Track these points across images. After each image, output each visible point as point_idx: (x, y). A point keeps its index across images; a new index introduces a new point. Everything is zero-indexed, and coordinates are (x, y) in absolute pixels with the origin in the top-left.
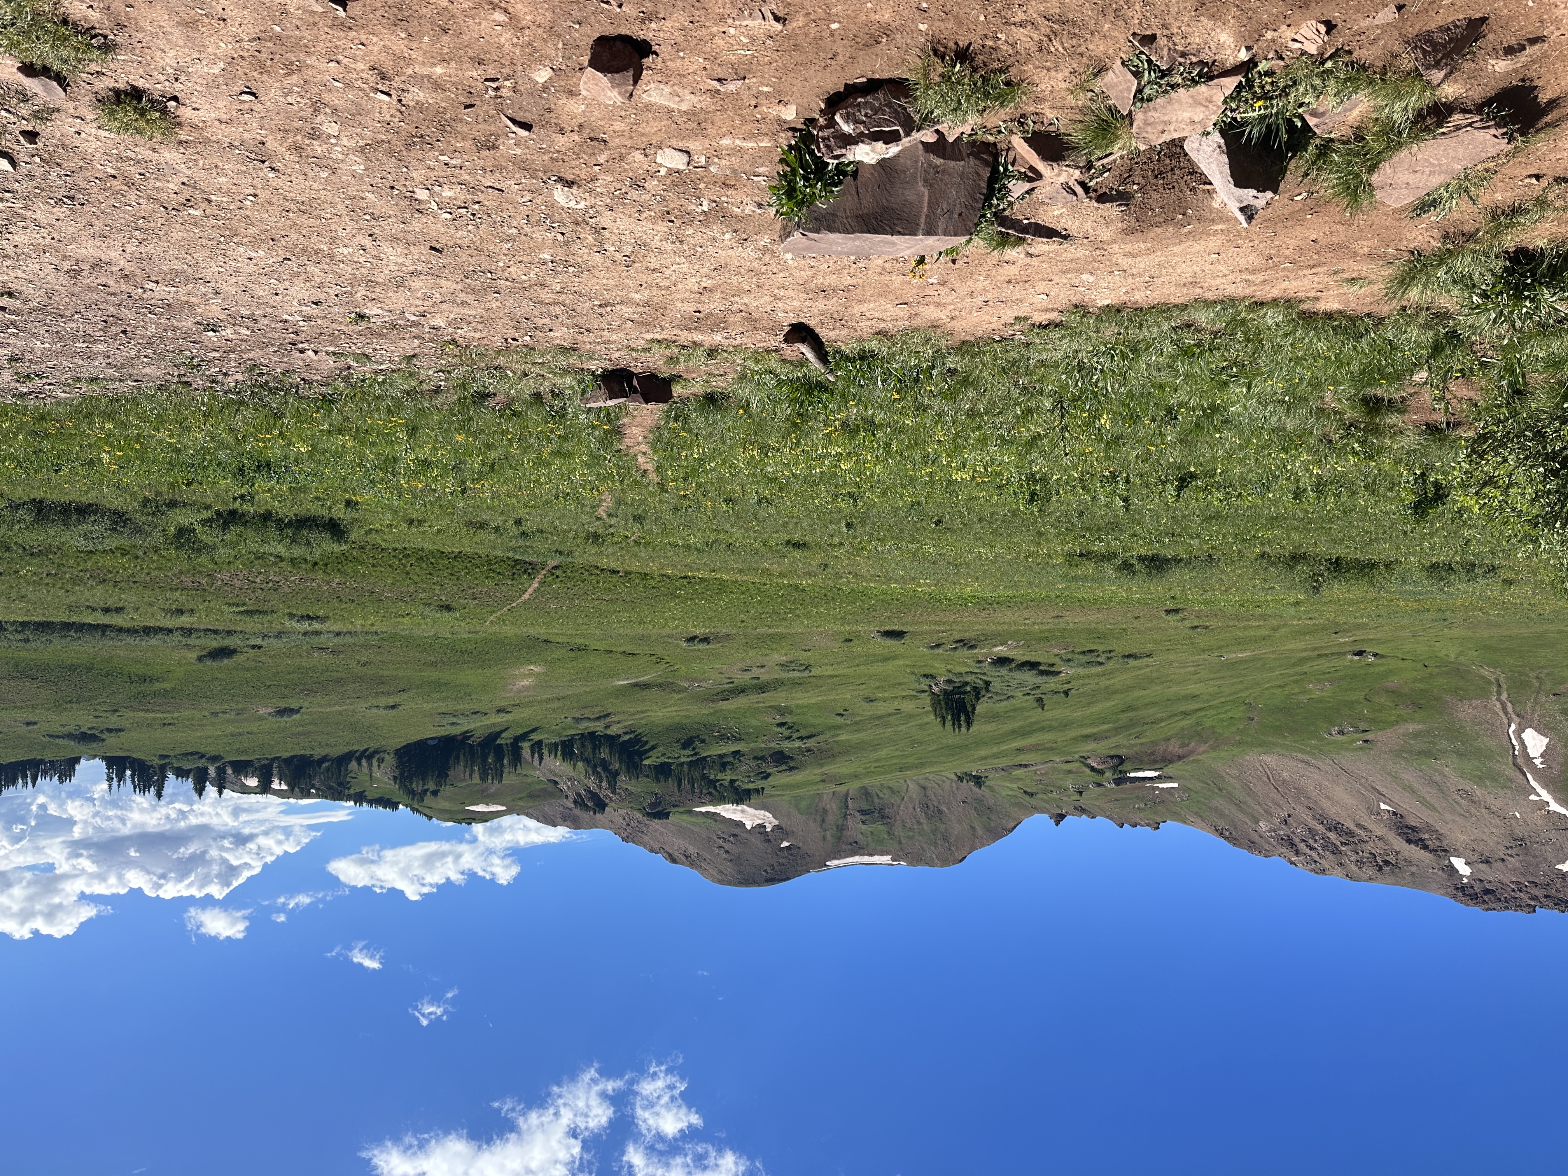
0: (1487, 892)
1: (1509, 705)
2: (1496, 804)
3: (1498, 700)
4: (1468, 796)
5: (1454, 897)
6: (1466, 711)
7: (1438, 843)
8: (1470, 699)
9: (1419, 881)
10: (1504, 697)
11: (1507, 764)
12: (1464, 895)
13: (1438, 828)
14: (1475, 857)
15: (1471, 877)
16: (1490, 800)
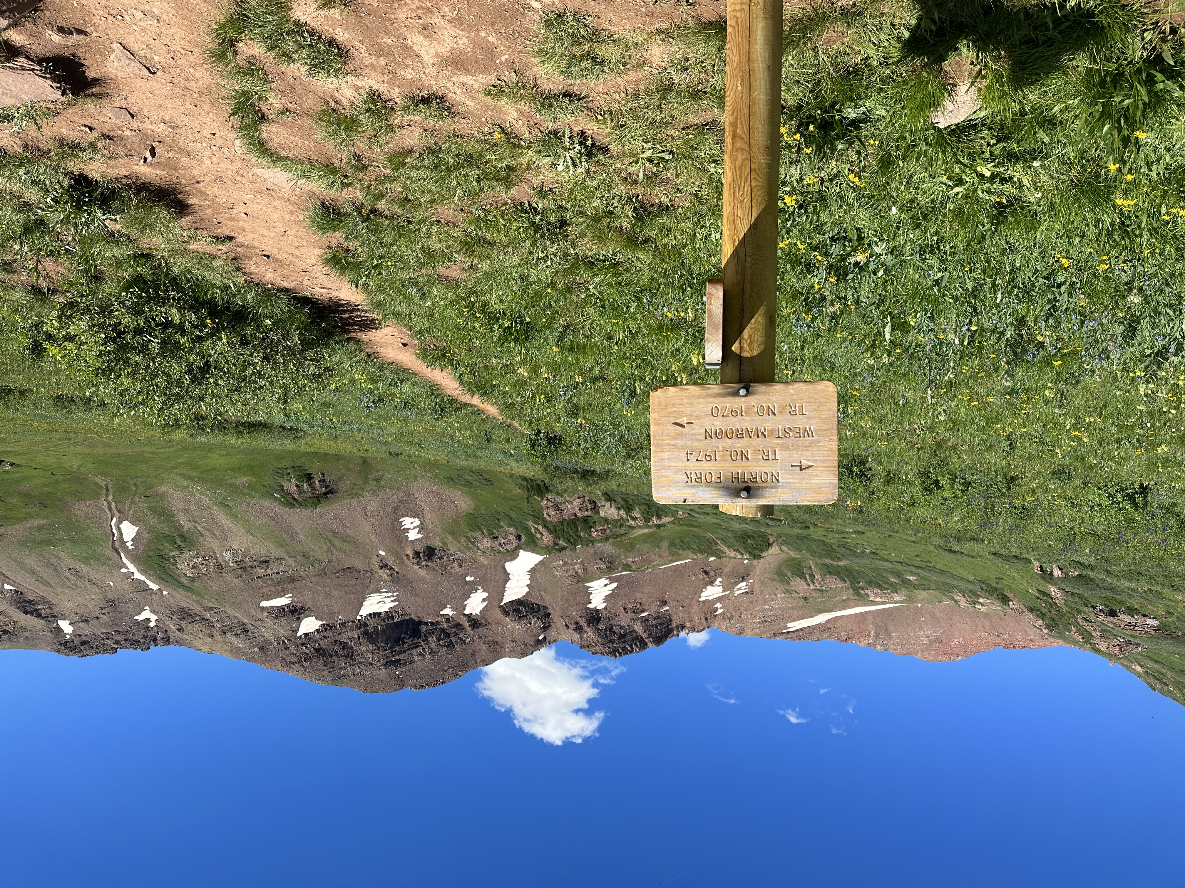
0: (84, 643)
1: (113, 504)
2: (96, 577)
3: (106, 500)
4: (77, 573)
5: (58, 651)
6: (80, 509)
7: (49, 611)
8: (85, 500)
9: (31, 642)
10: (110, 498)
11: (107, 547)
12: (66, 648)
13: (51, 599)
14: (77, 618)
15: (74, 634)
16: (93, 575)
